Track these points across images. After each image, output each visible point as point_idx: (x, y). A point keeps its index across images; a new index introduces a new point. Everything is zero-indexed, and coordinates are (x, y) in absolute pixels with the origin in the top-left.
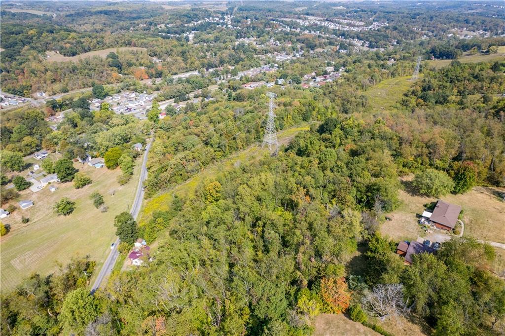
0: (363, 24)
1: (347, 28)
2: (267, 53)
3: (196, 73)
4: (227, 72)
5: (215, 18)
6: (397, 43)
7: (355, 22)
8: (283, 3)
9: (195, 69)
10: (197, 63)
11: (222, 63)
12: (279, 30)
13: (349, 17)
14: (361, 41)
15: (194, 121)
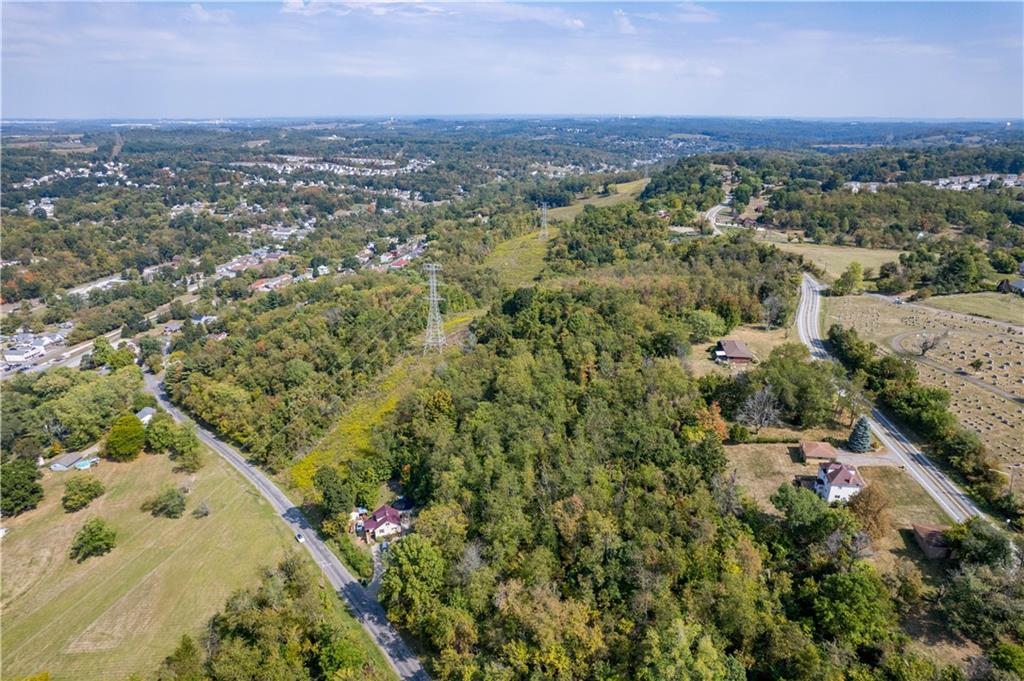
0: (394, 163)
1: (369, 173)
2: (246, 227)
3: (117, 279)
4: (190, 270)
5: (81, 170)
6: (465, 190)
7: (378, 161)
8: (215, 133)
9: (112, 273)
10: (113, 260)
11: (166, 254)
12: (246, 183)
13: (361, 152)
14: (405, 192)
15: (263, 342)
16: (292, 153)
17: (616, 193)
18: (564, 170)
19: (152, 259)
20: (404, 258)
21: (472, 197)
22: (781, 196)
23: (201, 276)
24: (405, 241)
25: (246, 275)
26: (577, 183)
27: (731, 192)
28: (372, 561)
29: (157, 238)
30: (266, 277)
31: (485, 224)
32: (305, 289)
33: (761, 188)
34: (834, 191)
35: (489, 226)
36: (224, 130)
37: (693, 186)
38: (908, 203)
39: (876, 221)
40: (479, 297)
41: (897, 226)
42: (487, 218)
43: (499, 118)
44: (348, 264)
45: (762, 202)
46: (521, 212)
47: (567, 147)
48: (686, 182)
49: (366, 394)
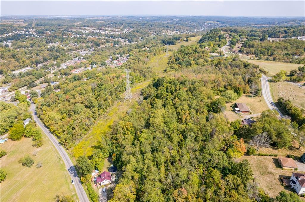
0: (120, 30)
1: (112, 33)
2: (72, 51)
3: (29, 68)
4: (53, 65)
5: (21, 31)
6: (142, 39)
7: (115, 29)
8: (65, 20)
9: (27, 66)
10: (28, 62)
11: (45, 60)
12: (73, 36)
13: (110, 26)
14: (123, 39)
15: (69, 95)
16: (88, 26)
17: (190, 40)
18: (173, 32)
19: (41, 61)
20: (121, 62)
21: (144, 41)
22: (247, 43)
23: (56, 68)
24: (122, 56)
25: (69, 68)
26: (178, 37)
27: (229, 41)
28: (99, 197)
29: (42, 54)
30: (76, 68)
31: (148, 51)
32: (88, 73)
33: (239, 40)
34: (264, 41)
35: (149, 51)
36: (68, 19)
37: (216, 39)
38: (291, 45)
39: (280, 51)
40: (145, 77)
41: (288, 54)
42: (149, 48)
43: (153, 16)
44: (103, 64)
45: (240, 45)
46: (160, 47)
47: (174, 25)
48: (214, 38)
49: (103, 117)
